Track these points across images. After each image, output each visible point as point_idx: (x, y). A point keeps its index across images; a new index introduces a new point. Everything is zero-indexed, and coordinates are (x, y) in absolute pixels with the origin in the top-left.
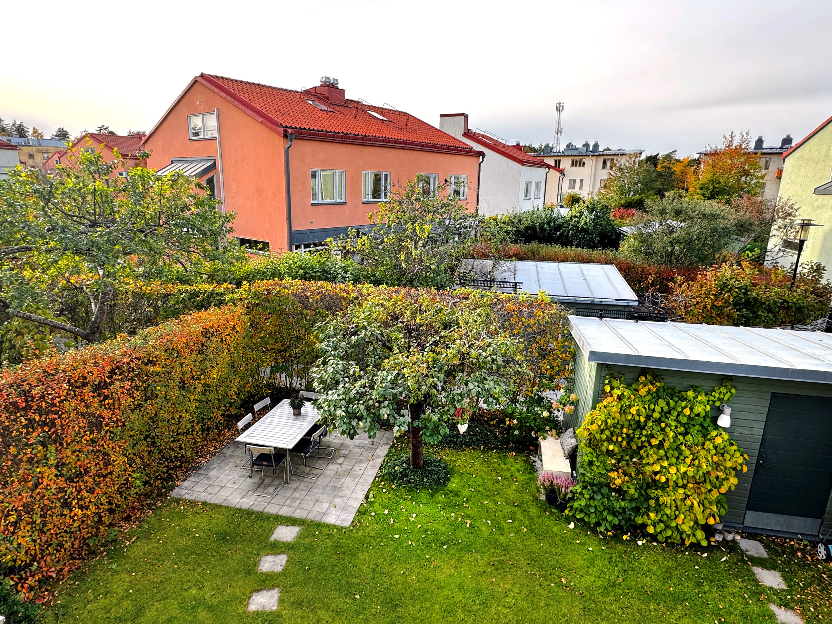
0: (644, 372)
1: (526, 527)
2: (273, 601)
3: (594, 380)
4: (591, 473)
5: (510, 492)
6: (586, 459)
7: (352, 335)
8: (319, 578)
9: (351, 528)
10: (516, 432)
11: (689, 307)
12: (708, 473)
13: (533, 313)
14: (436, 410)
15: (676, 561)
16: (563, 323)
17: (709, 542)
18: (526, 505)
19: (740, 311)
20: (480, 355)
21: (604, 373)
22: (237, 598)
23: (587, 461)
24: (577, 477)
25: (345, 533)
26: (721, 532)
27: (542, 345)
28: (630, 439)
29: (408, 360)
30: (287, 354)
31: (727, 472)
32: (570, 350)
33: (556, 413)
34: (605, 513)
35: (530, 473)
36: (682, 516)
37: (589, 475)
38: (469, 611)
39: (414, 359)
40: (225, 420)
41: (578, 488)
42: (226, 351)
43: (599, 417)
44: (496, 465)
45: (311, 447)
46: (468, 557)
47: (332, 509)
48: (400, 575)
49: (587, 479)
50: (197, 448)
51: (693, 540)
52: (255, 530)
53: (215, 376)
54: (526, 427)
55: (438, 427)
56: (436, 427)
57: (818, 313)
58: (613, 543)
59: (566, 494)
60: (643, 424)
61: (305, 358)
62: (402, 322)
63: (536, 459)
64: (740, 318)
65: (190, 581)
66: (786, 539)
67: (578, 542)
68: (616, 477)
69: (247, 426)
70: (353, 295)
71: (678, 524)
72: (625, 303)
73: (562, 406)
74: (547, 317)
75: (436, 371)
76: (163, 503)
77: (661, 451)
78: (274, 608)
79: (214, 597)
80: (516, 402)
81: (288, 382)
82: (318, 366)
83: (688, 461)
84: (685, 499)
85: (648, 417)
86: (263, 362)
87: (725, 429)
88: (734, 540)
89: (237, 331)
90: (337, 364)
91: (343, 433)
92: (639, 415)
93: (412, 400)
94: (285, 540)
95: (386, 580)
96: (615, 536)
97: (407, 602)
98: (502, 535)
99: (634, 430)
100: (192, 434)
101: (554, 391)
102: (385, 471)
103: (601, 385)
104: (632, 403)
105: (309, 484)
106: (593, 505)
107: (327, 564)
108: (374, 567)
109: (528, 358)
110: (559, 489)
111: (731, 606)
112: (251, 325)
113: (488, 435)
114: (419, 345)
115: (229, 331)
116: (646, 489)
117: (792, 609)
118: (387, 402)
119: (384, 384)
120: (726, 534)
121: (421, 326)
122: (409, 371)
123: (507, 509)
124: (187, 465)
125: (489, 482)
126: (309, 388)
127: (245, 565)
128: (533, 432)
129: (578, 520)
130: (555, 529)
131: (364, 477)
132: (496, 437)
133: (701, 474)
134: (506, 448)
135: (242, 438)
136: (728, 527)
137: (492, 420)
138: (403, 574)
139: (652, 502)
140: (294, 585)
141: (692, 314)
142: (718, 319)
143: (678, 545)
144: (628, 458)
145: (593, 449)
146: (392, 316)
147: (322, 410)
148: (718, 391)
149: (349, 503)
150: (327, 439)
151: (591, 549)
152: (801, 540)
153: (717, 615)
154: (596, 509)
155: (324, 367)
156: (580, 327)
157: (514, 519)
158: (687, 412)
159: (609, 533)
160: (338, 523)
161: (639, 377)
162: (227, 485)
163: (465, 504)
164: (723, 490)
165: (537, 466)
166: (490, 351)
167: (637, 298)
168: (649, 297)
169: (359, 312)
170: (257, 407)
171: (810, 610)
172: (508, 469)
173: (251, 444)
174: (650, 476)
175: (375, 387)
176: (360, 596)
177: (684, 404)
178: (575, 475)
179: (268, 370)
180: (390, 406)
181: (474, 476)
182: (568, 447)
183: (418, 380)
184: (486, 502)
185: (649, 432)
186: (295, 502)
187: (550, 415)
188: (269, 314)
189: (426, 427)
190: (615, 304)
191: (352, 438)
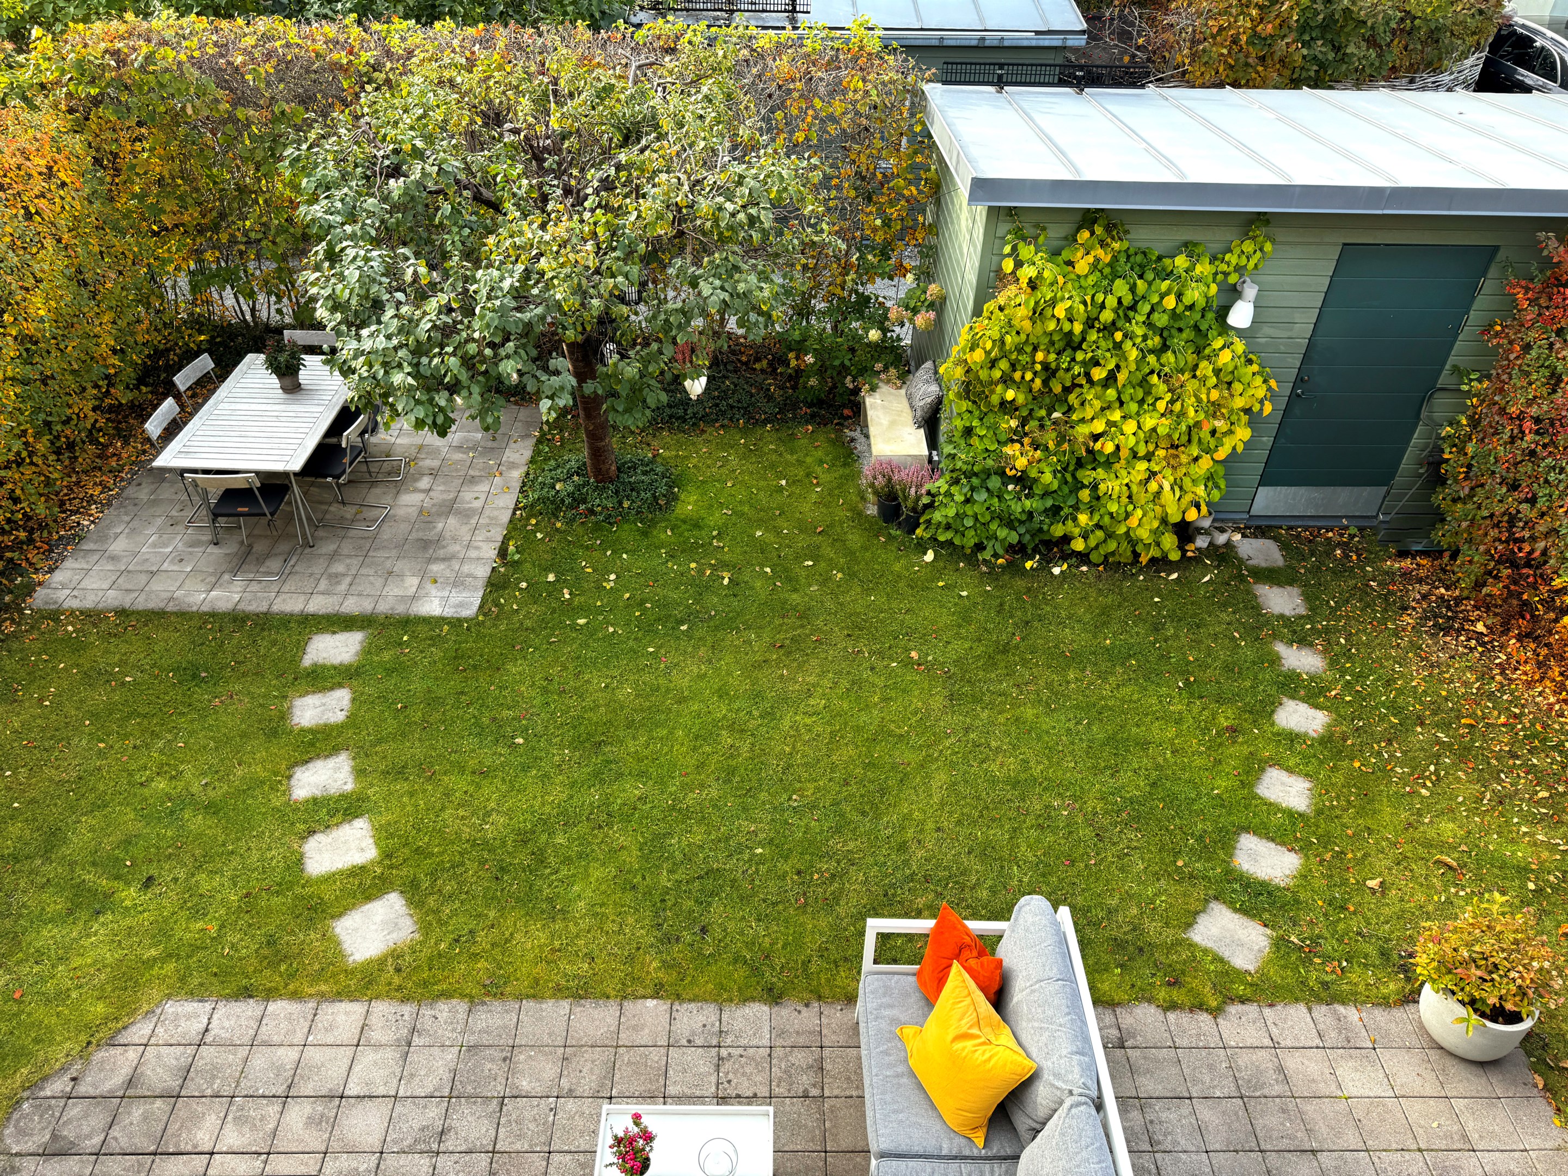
0: (1089, 219)
1: (841, 570)
2: (342, 776)
3: (979, 248)
4: (968, 452)
5: (807, 508)
6: (959, 423)
7: (389, 176)
8: (431, 720)
9: (480, 618)
10: (813, 382)
11: (1200, 42)
12: (1198, 424)
13: (840, 82)
14: (631, 353)
15: (1121, 594)
16: (913, 103)
17: (1184, 552)
18: (839, 530)
19: (1309, 47)
20: (720, 209)
21: (1003, 228)
22: (263, 783)
23: (960, 427)
24: (939, 462)
25: (468, 629)
26: (1207, 532)
27: (863, 168)
28: (1049, 372)
29: (547, 237)
30: (224, 238)
31: (1234, 418)
32: (929, 175)
33: (897, 329)
34: (994, 526)
35: (845, 465)
36: (1139, 513)
37: (963, 457)
38: (742, 731)
39: (560, 231)
40: (108, 420)
41: (941, 484)
42: (49, 243)
43: (988, 333)
44: (774, 457)
45: (347, 460)
46: (732, 638)
47: (429, 586)
48: (601, 690)
49: (959, 464)
50: (57, 494)
51: (1154, 552)
52: (262, 652)
53: (42, 312)
54: (834, 367)
55: (641, 390)
56: (636, 391)
57: (1471, 40)
58: (1006, 577)
59: (918, 498)
60: (1077, 339)
61: (274, 243)
62: (516, 131)
63: (857, 434)
64: (1308, 65)
65: (145, 768)
66: (1320, 529)
67: (941, 584)
68: (1017, 453)
69: (172, 429)
70: (365, 56)
71: (1129, 529)
72: (1055, 41)
73: (910, 314)
74: (873, 92)
75: (618, 259)
76: (19, 624)
77: (1109, 391)
78: (349, 787)
79: (210, 788)
80: (809, 314)
81: (245, 308)
82: (317, 268)
83: (1161, 406)
84: (1148, 480)
85: (1090, 323)
86: (164, 262)
87: (1240, 333)
88: (1229, 544)
89: (64, 184)
90: (367, 260)
91: (419, 424)
92: (1071, 320)
93: (570, 334)
94: (336, 661)
95: (571, 703)
96: (1010, 564)
97: (621, 734)
98: (795, 590)
99: (1059, 353)
100: (32, 463)
101: (891, 278)
102: (533, 496)
103: (995, 259)
104: (1059, 294)
105: (363, 541)
106: (970, 513)
107: (441, 693)
108: (545, 684)
109: (831, 204)
110: (904, 491)
111: (1209, 655)
112: (97, 161)
113: (752, 396)
114: (567, 191)
115: (39, 184)
116: (1076, 469)
117: (1311, 645)
118: (511, 344)
119: (498, 303)
120: (1216, 534)
121: (564, 137)
122: (554, 265)
123: (802, 541)
124: (45, 534)
125: (762, 494)
126: (306, 320)
127: (260, 722)
128: (849, 378)
129: (942, 545)
130: (897, 567)
131: (487, 512)
132: (770, 398)
133: (1184, 428)
134: (794, 418)
135: (168, 458)
136: (1222, 520)
137: (758, 360)
138: (606, 687)
139: (1085, 495)
140: (379, 741)
141: (1205, 59)
142: (1260, 69)
143: (1125, 565)
144: (1043, 413)
145: (974, 402)
146: (484, 115)
147: (356, 377)
148: (1237, 251)
149: (466, 569)
150: (382, 437)
151: (964, 594)
152: (1346, 528)
153: (1182, 673)
154: (977, 519)
155: (332, 267)
156: (952, 113)
157: (816, 559)
158: (1170, 302)
159: (1000, 561)
160: (449, 612)
161: (1078, 230)
162: (163, 568)
163: (715, 543)
164: (1222, 454)
165: (859, 448)
166: (742, 197)
167: (1085, 26)
168: (1112, 19)
169: (393, 107)
170: (182, 380)
171: (1338, 643)
172: (800, 462)
173: (195, 471)
174: (1084, 444)
175: (477, 311)
176: (526, 739)
177: (1165, 285)
178: (936, 458)
179: (183, 282)
180: (522, 352)
181: (729, 484)
182: (922, 403)
183: (579, 285)
184: (759, 533)
185: (1090, 355)
186: (338, 583)
187: (885, 335)
188: (140, 124)
189: (614, 394)
190: (1034, 43)
191: (443, 433)
